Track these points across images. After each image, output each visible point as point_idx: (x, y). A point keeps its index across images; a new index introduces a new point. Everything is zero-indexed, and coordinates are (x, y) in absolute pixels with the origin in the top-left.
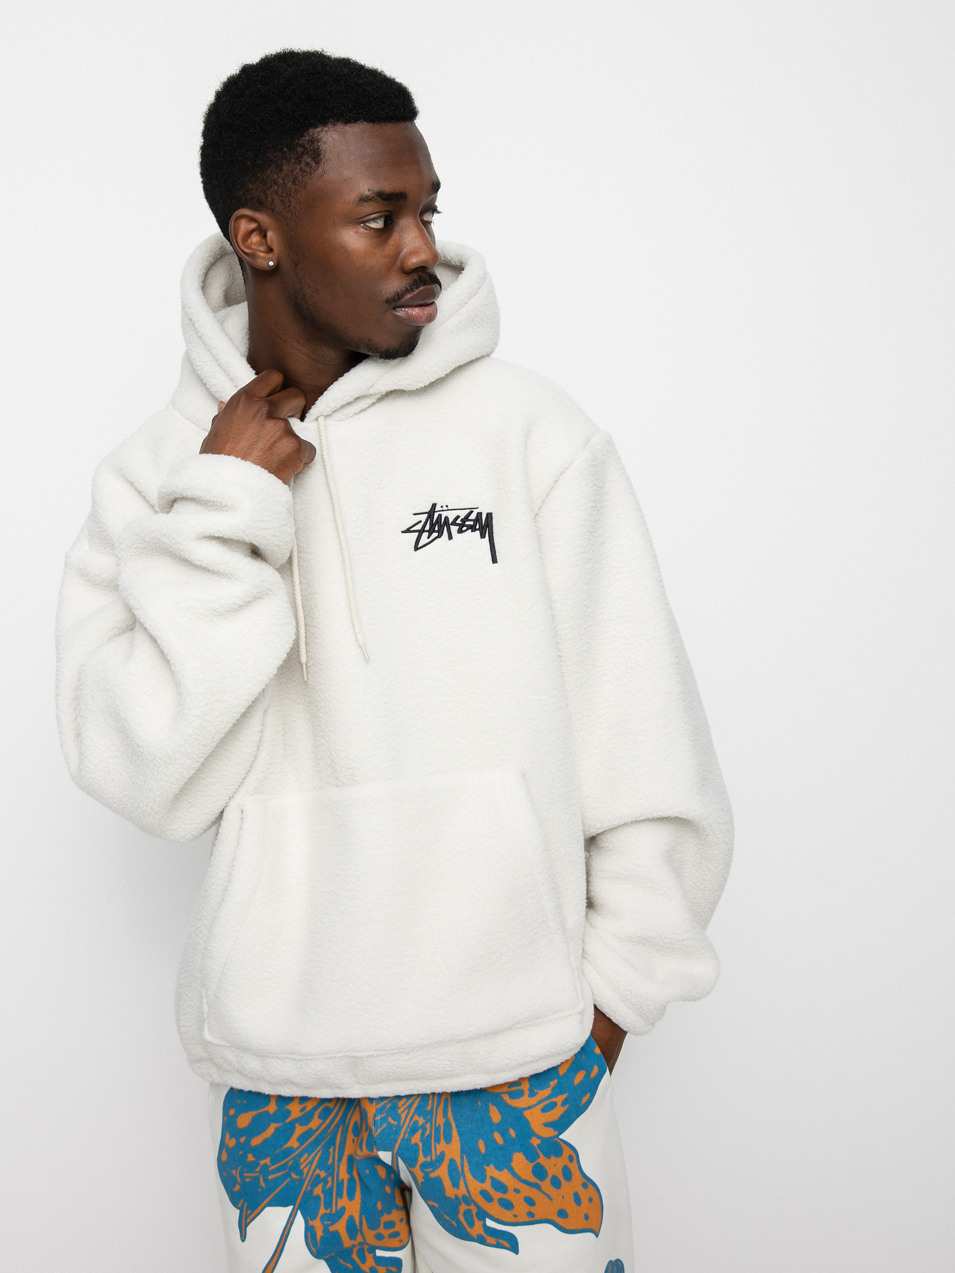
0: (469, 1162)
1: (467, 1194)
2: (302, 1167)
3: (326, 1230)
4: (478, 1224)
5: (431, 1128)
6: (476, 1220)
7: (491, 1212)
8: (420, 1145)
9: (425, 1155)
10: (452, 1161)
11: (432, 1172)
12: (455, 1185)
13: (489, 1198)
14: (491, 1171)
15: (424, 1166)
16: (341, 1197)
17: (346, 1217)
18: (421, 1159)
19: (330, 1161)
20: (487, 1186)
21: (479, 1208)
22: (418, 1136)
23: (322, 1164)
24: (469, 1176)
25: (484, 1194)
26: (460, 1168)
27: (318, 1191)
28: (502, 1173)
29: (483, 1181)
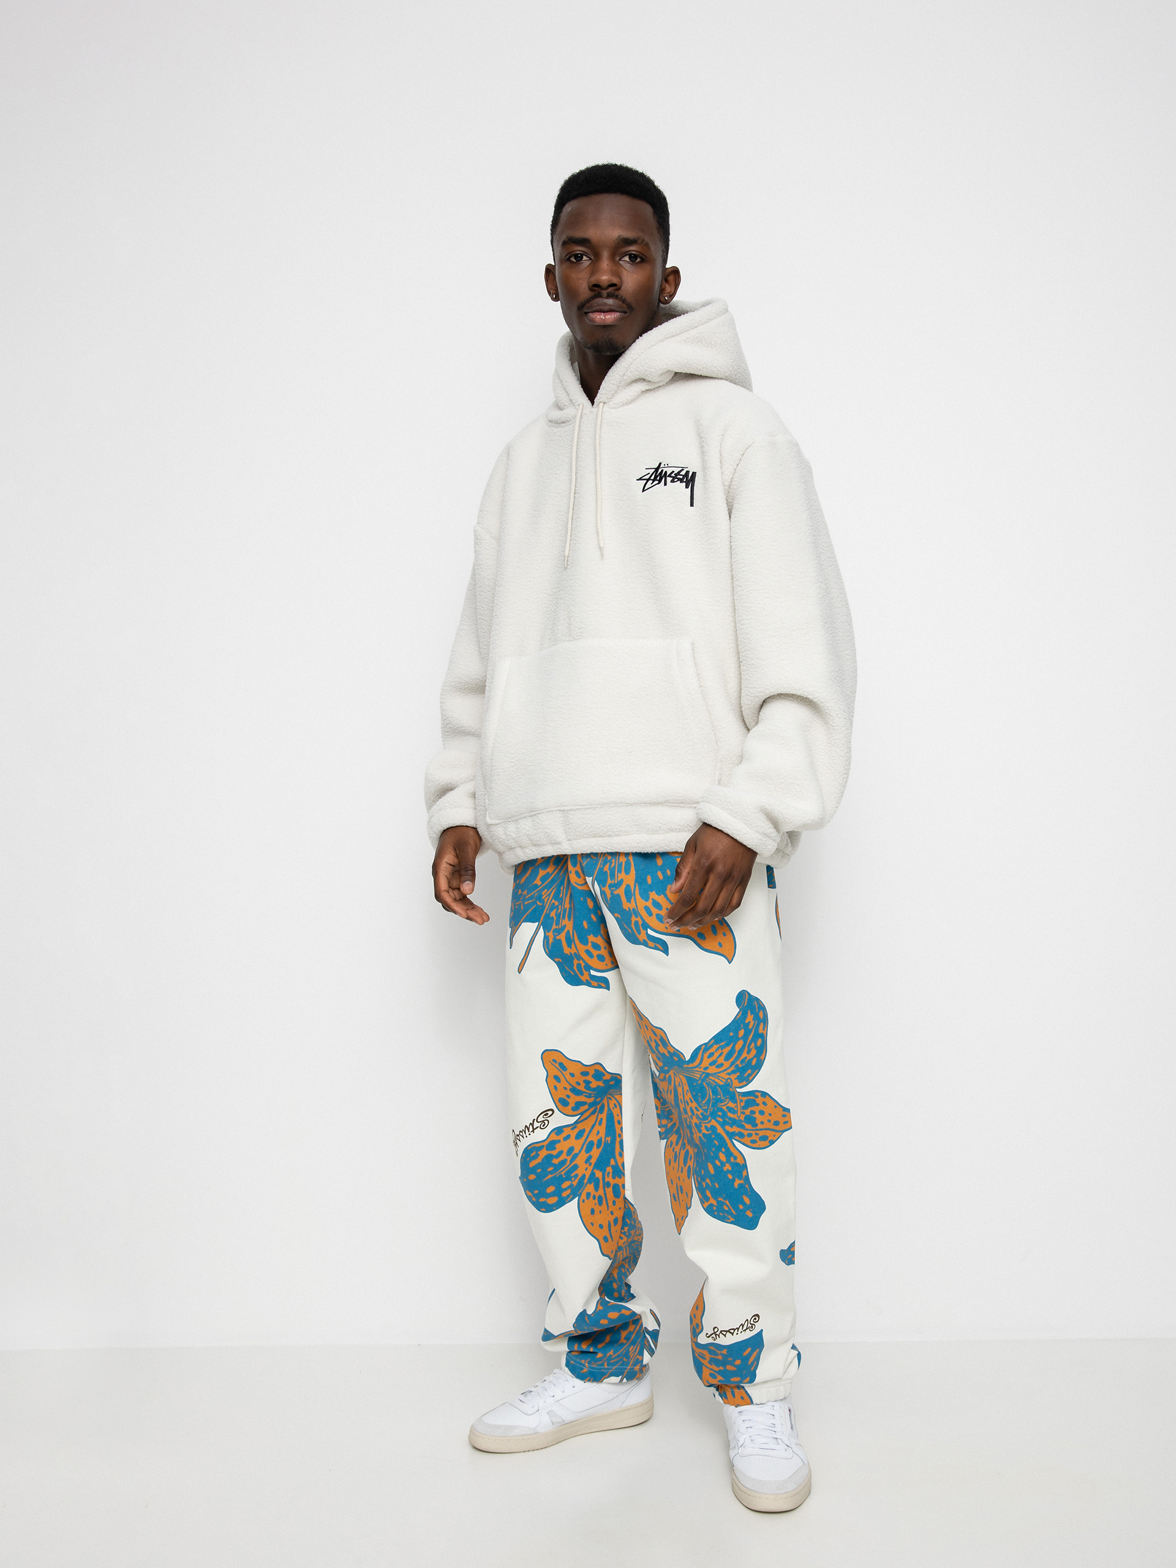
0: (640, 889)
1: (636, 908)
2: (544, 897)
3: (555, 938)
4: (643, 932)
5: (615, 863)
6: (641, 929)
7: (651, 925)
8: (608, 872)
9: (611, 879)
10: (628, 886)
11: (615, 890)
12: (629, 900)
13: (650, 914)
14: (653, 895)
15: (610, 886)
16: (564, 919)
17: (566, 930)
18: (609, 881)
19: (561, 895)
20: (649, 904)
21: (643, 920)
22: (607, 866)
23: (556, 897)
24: (638, 896)
25: (647, 909)
26: (633, 891)
27: (553, 914)
28: (660, 897)
29: (647, 900)
